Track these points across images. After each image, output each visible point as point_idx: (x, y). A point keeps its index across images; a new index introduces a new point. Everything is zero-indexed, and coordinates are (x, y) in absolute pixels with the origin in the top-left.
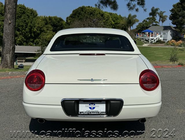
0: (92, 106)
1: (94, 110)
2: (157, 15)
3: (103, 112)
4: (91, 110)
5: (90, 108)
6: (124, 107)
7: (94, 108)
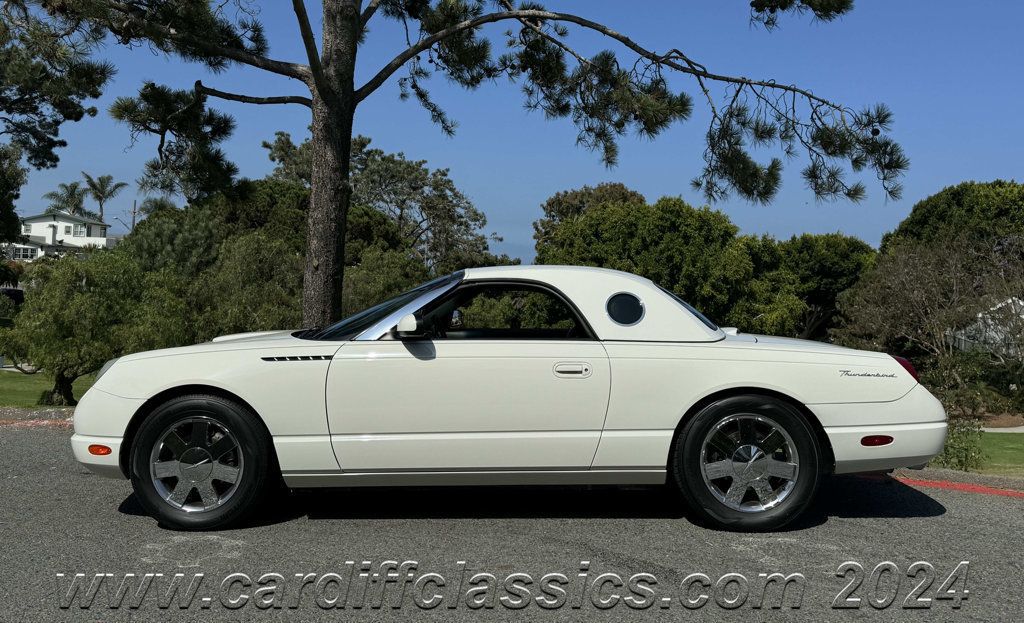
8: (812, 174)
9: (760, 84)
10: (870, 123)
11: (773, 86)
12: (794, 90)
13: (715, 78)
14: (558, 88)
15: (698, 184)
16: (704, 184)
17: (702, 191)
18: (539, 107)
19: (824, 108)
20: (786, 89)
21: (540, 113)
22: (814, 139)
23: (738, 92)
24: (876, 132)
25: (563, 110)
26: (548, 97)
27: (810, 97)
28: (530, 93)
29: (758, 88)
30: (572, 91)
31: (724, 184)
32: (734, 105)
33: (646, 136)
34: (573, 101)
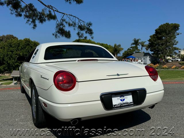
0: (122, 98)
1: (124, 102)
2: (140, 44)
3: (131, 102)
4: (122, 102)
5: (121, 100)
6: (147, 95)
7: (124, 100)
8: (78, 34)
9: (69, 15)
10: (89, 25)
11: (71, 16)
12: (75, 17)
13: (60, 12)
14: (19, 10)
15: (54, 35)
16: (55, 34)
17: (54, 36)
18: (14, 14)
19: (81, 21)
20: (74, 17)
21: (14, 15)
22: (79, 27)
23: (63, 16)
24: (89, 27)
25: (20, 15)
26: (16, 12)
27: (78, 19)
28: (12, 10)
29: (69, 16)
30: (23, 11)
31: (59, 35)
32: (63, 18)
33: (41, 23)
34: (23, 14)
